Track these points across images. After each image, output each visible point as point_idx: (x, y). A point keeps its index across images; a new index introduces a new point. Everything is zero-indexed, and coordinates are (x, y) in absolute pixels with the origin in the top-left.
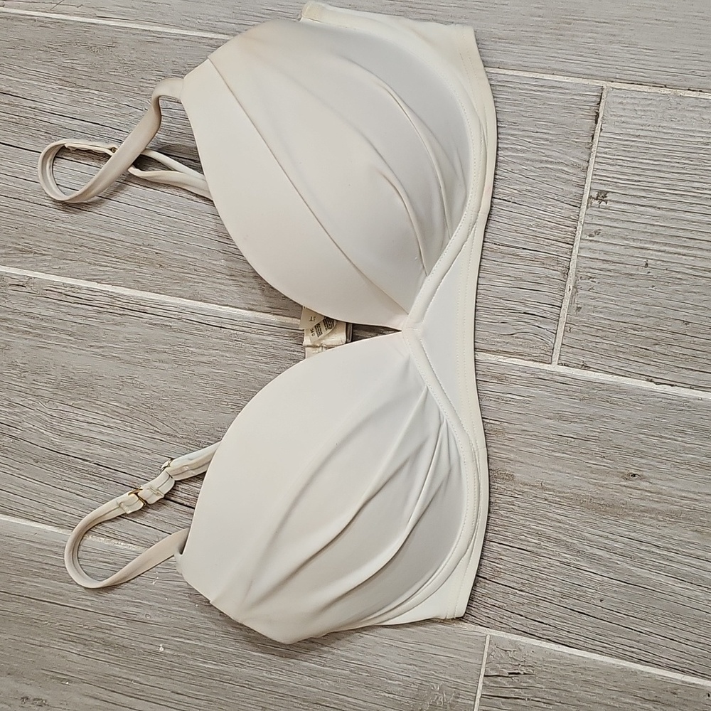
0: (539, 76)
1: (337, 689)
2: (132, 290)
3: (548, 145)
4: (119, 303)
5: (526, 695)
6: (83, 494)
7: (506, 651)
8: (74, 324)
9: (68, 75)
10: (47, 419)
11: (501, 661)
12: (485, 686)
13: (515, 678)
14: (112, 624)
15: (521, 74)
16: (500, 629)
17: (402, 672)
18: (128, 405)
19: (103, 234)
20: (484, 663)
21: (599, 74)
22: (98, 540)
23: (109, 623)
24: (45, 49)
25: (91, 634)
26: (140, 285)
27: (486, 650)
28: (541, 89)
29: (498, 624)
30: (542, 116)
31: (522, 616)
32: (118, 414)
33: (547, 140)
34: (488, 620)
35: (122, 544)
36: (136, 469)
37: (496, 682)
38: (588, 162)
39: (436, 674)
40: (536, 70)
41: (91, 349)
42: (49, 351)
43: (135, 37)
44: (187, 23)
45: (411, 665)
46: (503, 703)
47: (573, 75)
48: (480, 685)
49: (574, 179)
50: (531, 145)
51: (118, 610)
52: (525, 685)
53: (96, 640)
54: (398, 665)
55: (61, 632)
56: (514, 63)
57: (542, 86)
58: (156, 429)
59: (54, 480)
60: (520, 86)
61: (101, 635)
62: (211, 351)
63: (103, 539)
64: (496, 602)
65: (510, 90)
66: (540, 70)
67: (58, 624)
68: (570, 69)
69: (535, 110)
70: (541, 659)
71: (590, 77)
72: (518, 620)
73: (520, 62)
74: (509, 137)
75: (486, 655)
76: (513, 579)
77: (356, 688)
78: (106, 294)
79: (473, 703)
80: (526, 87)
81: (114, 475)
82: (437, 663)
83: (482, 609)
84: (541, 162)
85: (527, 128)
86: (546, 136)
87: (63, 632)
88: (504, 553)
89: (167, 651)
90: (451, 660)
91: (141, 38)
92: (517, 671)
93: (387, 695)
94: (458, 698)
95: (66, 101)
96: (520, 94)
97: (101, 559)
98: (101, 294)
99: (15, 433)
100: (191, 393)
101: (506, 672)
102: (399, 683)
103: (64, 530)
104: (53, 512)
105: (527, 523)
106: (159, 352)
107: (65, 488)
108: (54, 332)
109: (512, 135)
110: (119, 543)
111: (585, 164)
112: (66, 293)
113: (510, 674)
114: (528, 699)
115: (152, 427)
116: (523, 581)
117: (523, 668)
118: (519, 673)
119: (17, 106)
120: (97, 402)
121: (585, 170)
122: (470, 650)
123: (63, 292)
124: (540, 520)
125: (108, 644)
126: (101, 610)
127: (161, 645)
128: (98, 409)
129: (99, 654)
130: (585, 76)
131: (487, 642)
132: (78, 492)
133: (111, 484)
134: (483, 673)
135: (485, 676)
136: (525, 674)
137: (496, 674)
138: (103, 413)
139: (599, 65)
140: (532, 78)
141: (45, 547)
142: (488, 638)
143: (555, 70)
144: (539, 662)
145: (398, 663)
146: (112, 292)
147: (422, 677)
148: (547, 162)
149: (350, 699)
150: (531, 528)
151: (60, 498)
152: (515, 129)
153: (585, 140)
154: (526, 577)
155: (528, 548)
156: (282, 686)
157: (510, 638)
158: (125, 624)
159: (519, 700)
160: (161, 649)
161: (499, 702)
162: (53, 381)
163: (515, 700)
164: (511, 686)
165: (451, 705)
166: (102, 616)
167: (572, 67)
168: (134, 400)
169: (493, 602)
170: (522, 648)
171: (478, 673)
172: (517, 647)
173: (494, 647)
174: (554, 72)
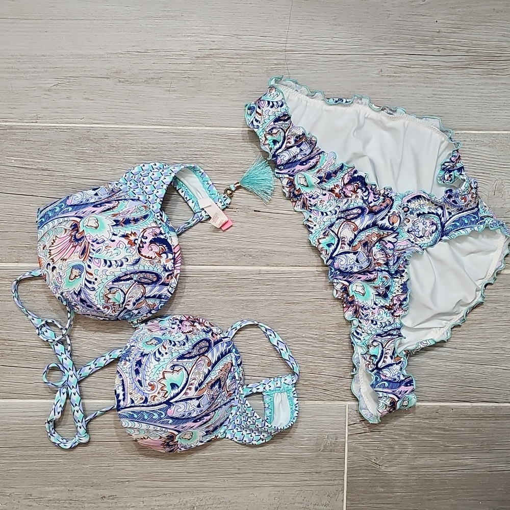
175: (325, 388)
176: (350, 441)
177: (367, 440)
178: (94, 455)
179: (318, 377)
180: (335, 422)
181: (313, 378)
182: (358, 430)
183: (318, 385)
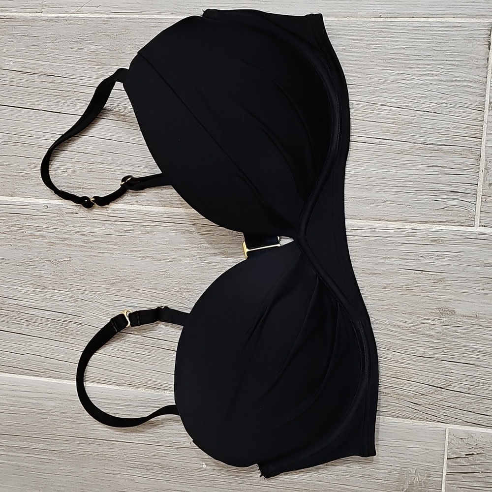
0: (443, 20)
1: (338, 481)
2: (157, 207)
3: (456, 69)
4: (149, 217)
5: (480, 469)
6: (136, 359)
7: (462, 439)
8: (117, 237)
9: (95, 57)
10: (103, 308)
11: (459, 447)
12: (448, 466)
13: (471, 458)
14: (165, 452)
15: (430, 20)
16: (456, 423)
17: (386, 463)
18: (163, 291)
19: (132, 170)
20: (446, 449)
21: (488, 14)
22: (149, 392)
23: (163, 452)
24: (76, 40)
25: (151, 461)
26: (163, 203)
27: (447, 440)
28: (446, 29)
29: (454, 420)
30: (449, 49)
31: (471, 412)
32: (156, 298)
33: (454, 65)
34: (446, 418)
35: (168, 392)
36: (173, 336)
37: (456, 462)
38: (486, 78)
39: (411, 462)
40: (441, 16)
41: (132, 253)
42: (100, 258)
43: (142, 24)
44: (179, 10)
45: (392, 457)
46: (464, 477)
47: (469, 16)
48: (445, 466)
49: (477, 91)
50: (443, 70)
51: (169, 441)
52: (479, 462)
53: (154, 465)
54: (382, 458)
55: (128, 462)
56: (424, 12)
57: (447, 27)
58: (184, 306)
59: (113, 351)
60: (431, 29)
61: (159, 461)
62: (220, 245)
63: (153, 390)
64: (451, 404)
65: (423, 32)
66: (444, 16)
67: (125, 456)
68: (466, 13)
69: (443, 45)
70: (488, 442)
71: (481, 17)
72: (468, 415)
73: (429, 12)
74: (426, 66)
75: (447, 443)
76: (462, 386)
77: (353, 478)
78: (139, 212)
79: (440, 479)
80: (435, 29)
81: (157, 343)
82: (412, 453)
83: (441, 410)
84: (452, 81)
85: (438, 58)
86: (453, 63)
87: (129, 462)
88: (453, 368)
89: (208, 467)
90: (421, 450)
91: (146, 24)
92: (471, 453)
93: (376, 481)
94: (430, 477)
95: (95, 76)
96: (431, 34)
97: (153, 405)
98: (135, 213)
99: (80, 320)
100: (208, 276)
101: (464, 454)
102: (385, 471)
103: (123, 387)
104: (114, 375)
105: (468, 344)
106: (181, 250)
107: (121, 357)
108: (102, 244)
109: (428, 64)
110: (165, 392)
111: (484, 80)
112: (109, 215)
113: (466, 455)
114: (482, 472)
115: (182, 305)
116: (470, 386)
117: (476, 450)
118: (473, 454)
119: (59, 83)
120: (139, 291)
121: (485, 84)
122: (434, 441)
123: (107, 214)
124: (477, 341)
125: (163, 467)
126: (156, 442)
127: (204, 463)
128: (141, 296)
129: (159, 475)
130: (477, 17)
131: (447, 434)
132: (131, 358)
133: (156, 349)
134: (446, 457)
135: (448, 459)
136: (478, 454)
137: (456, 456)
138: (145, 299)
139: (487, 7)
140: (438, 22)
141: (110, 401)
142: (447, 431)
143: (455, 14)
144: (488, 444)
145: (382, 457)
146: (143, 210)
147: (401, 465)
148: (456, 81)
149: (348, 487)
150: (471, 348)
151: (118, 364)
152: (430, 60)
153: (482, 62)
154: (471, 383)
155: (471, 362)
156: (297, 483)
157: (464, 429)
158: (176, 450)
159: (475, 474)
160: (205, 466)
161: (460, 476)
162: (105, 280)
163: (472, 474)
164: (469, 464)
165: (424, 483)
166: (157, 447)
167: (468, 11)
168: (167, 287)
169: (449, 404)
170: (473, 435)
171: (442, 457)
172: (470, 435)
173: (452, 437)
174: (454, 16)
175: (415, 401)
176: (450, 482)
177: (475, 484)
178: (96, 457)
179: (405, 384)
180: (427, 451)
181: (398, 384)
182: (463, 467)
183: (404, 396)
